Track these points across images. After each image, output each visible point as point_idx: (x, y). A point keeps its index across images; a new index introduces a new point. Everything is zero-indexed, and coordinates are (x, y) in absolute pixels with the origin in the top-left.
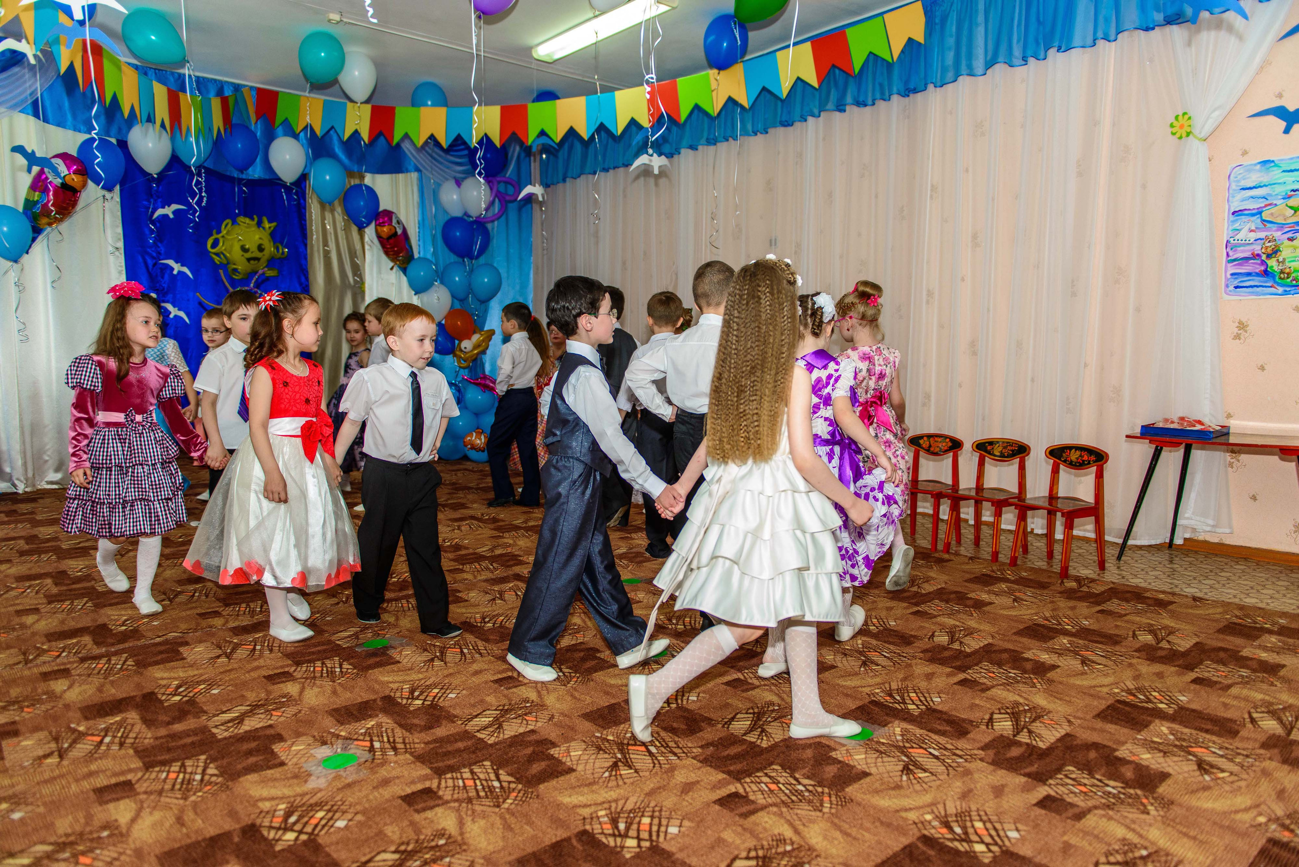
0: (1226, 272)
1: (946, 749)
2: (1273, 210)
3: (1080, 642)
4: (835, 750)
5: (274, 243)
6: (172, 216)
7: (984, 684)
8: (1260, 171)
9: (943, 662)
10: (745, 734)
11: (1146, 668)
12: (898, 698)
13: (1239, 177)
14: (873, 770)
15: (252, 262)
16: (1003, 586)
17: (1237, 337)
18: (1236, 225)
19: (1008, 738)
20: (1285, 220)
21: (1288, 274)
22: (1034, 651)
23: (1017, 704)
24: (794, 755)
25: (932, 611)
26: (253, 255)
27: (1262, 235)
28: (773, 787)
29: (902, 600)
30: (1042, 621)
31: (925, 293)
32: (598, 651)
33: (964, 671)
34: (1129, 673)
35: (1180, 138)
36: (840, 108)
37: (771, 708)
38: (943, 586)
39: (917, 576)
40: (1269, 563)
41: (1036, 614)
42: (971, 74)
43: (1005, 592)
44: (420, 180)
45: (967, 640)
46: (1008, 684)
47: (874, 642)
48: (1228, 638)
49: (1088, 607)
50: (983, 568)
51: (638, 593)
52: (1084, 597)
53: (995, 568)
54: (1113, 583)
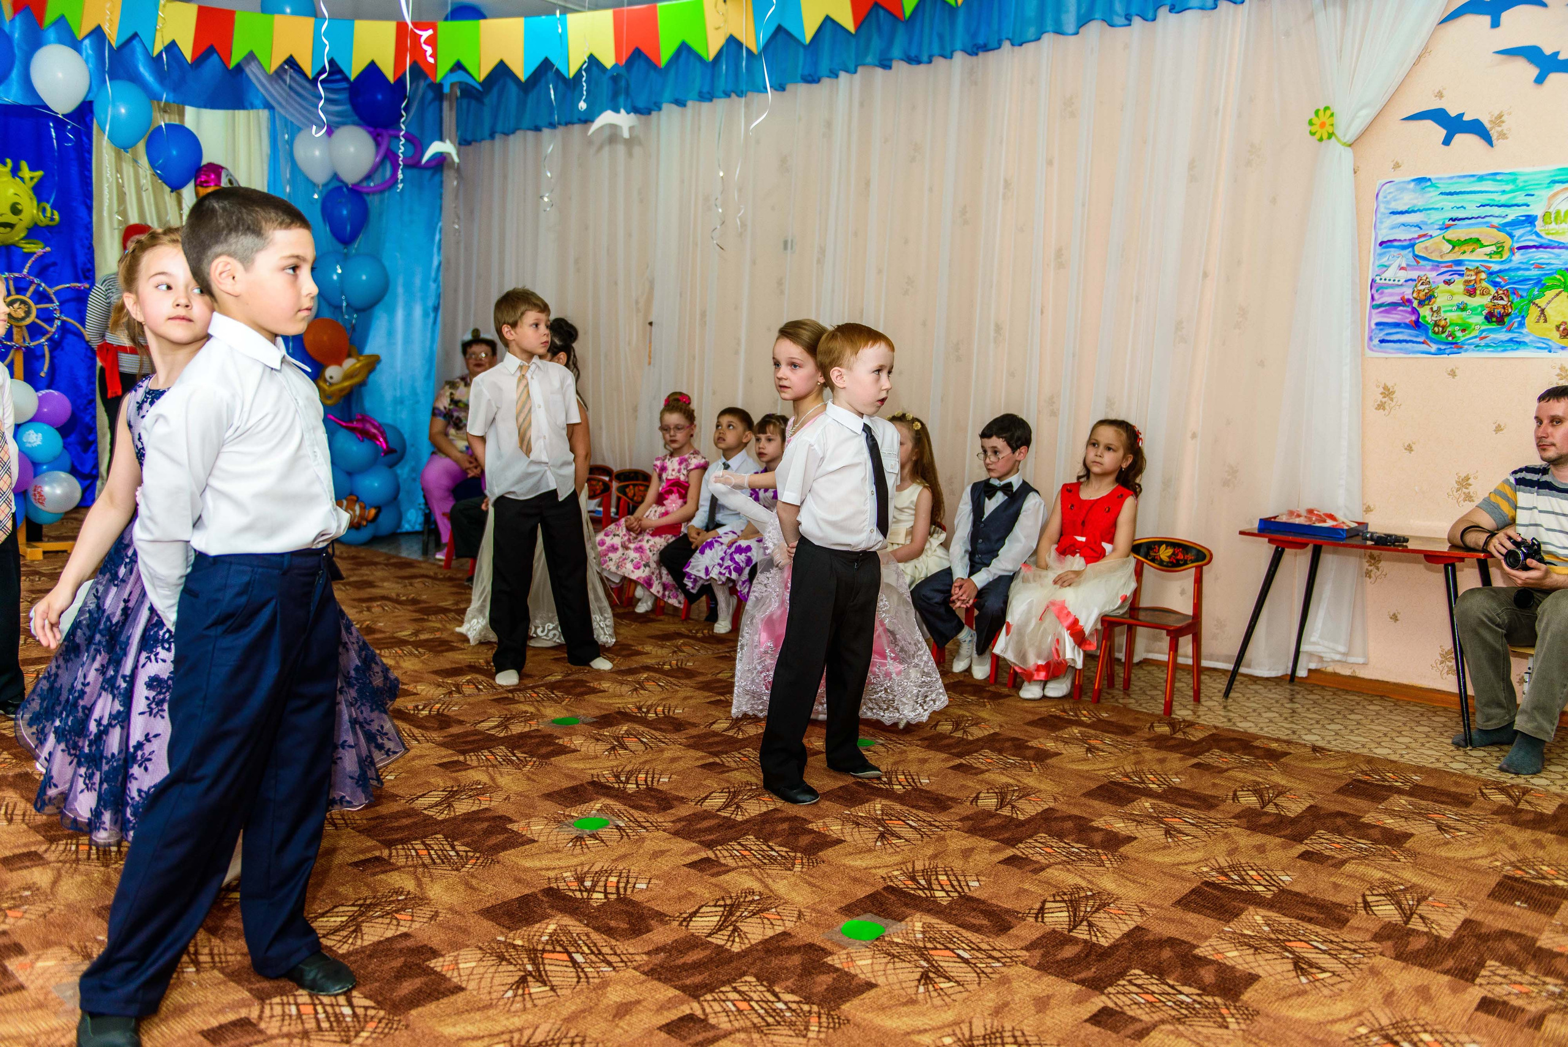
0: (1370, 321)
1: (980, 949)
2: (1429, 243)
3: (1166, 805)
4: (831, 954)
7: (1037, 862)
8: (1414, 191)
9: (986, 833)
10: (710, 935)
11: (1246, 840)
12: (923, 882)
13: (1389, 197)
14: (881, 981)
15: (2, 229)
16: (1076, 731)
17: (1381, 406)
18: (1384, 260)
19: (1062, 934)
20: (1441, 256)
21: (1443, 327)
22: (1106, 818)
23: (1079, 888)
24: (775, 962)
25: (979, 765)
26: (4, 219)
27: (1414, 274)
28: (743, 1005)
29: (940, 749)
30: (1120, 778)
31: (992, 327)
32: (511, 821)
33: (1013, 846)
34: (1223, 846)
35: (1321, 140)
36: (885, 64)
37: (749, 898)
38: (997, 730)
39: (963, 716)
40: (1409, 703)
41: (1114, 769)
42: (1059, 32)
43: (1077, 739)
44: (273, 120)
45: (1022, 804)
46: (1069, 862)
47: (898, 807)
48: (1349, 800)
49: (1181, 759)
50: (1052, 707)
51: (574, 737)
52: (1177, 745)
53: (1067, 707)
54: (1216, 727)
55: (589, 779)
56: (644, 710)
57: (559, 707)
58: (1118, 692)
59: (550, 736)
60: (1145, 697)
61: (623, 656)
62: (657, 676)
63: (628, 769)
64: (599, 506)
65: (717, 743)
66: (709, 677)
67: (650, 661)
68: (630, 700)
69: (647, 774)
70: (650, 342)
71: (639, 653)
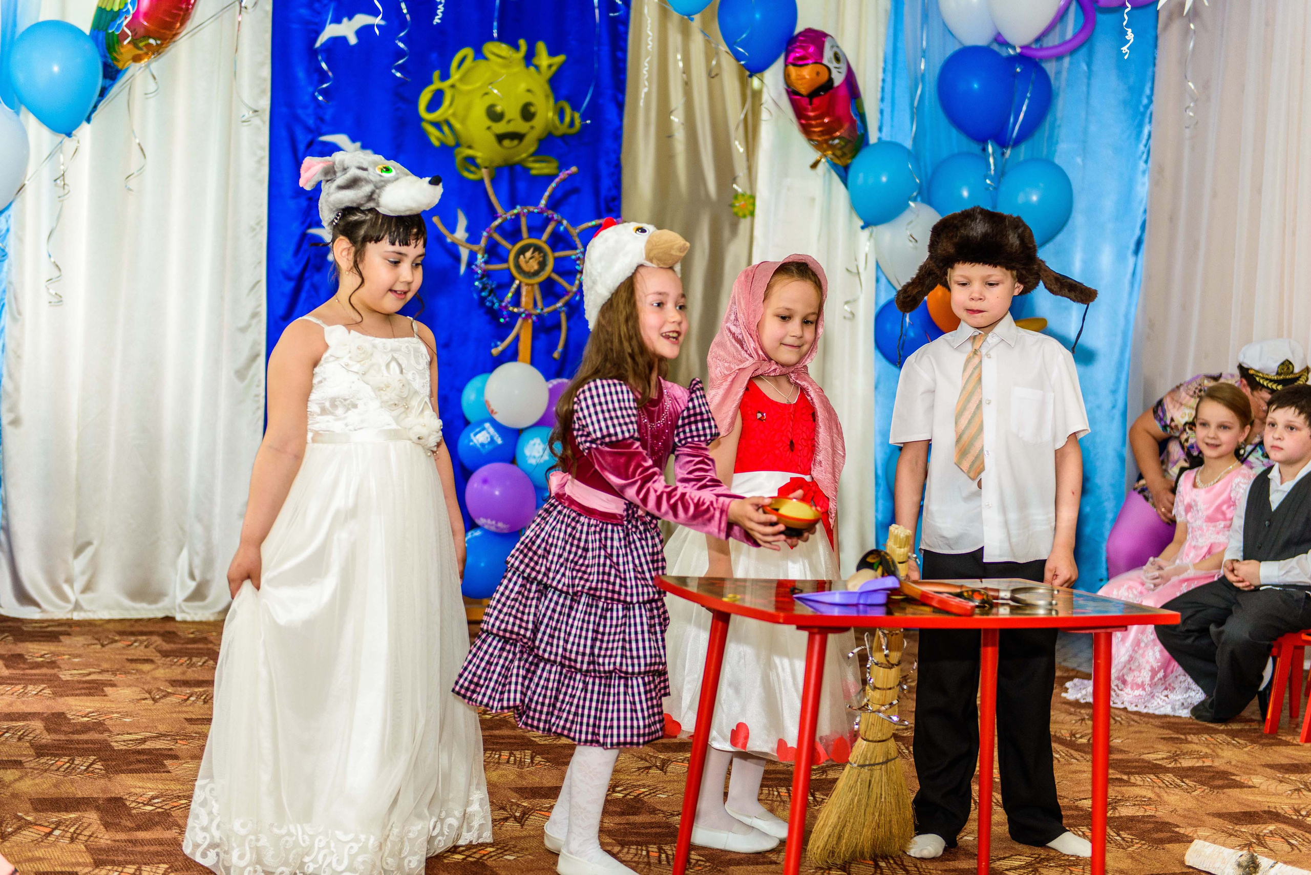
5: (557, 100)
6: (353, 40)
15: (507, 143)
26: (511, 128)
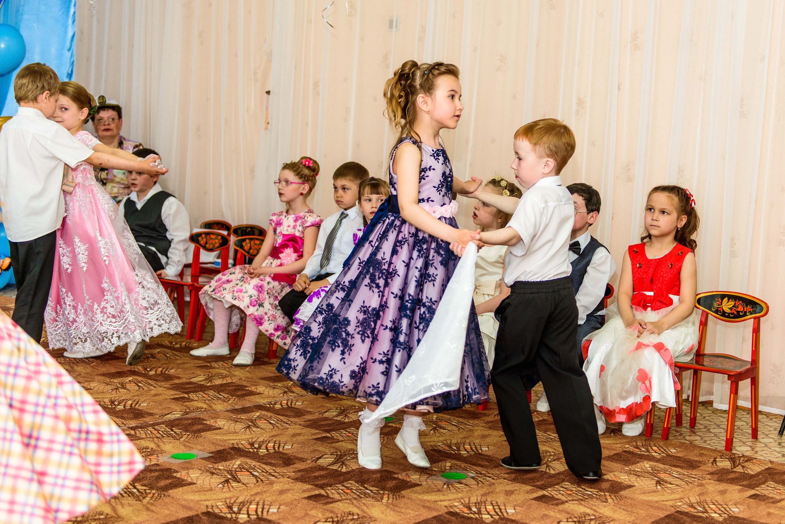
16: (647, 465)
25: (560, 496)
30: (685, 508)
41: (680, 499)
43: (648, 472)
49: (740, 491)
50: (626, 443)
51: (191, 471)
52: (737, 478)
53: (639, 443)
54: (771, 462)
55: (205, 510)
56: (256, 446)
57: (177, 442)
58: (685, 429)
59: (169, 470)
60: (709, 434)
61: (238, 396)
62: (269, 414)
63: (240, 500)
64: (218, 258)
65: (323, 477)
66: (316, 416)
67: (262, 401)
68: (244, 437)
69: (257, 505)
70: (267, 109)
71: (252, 393)
